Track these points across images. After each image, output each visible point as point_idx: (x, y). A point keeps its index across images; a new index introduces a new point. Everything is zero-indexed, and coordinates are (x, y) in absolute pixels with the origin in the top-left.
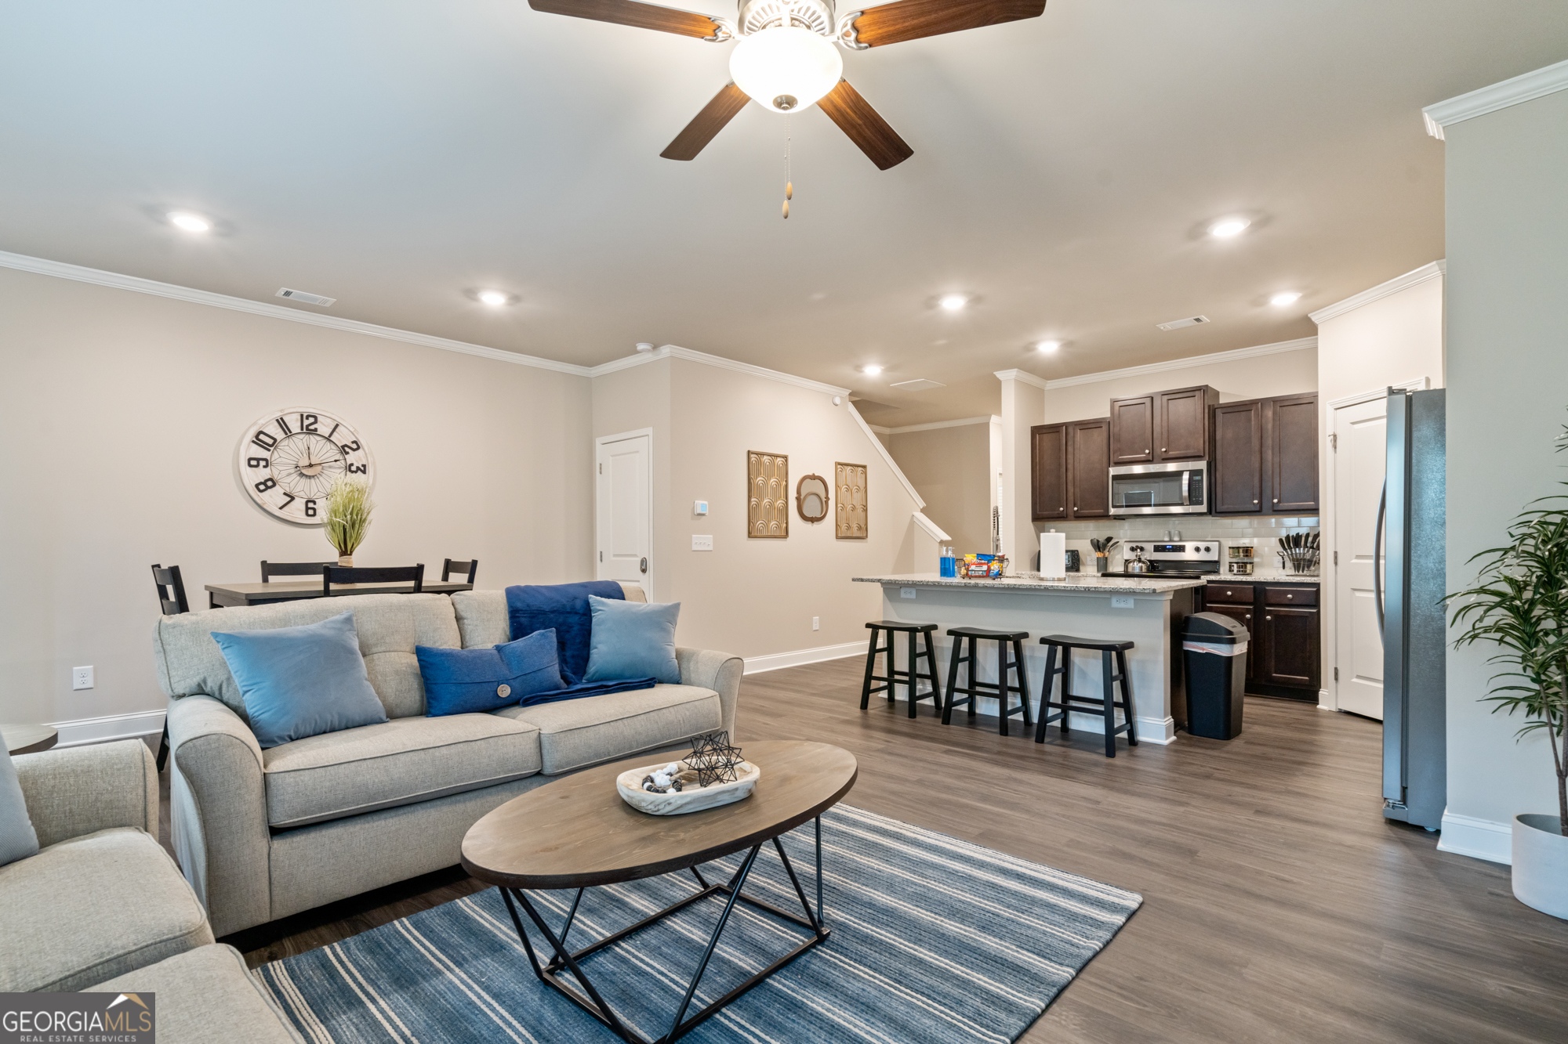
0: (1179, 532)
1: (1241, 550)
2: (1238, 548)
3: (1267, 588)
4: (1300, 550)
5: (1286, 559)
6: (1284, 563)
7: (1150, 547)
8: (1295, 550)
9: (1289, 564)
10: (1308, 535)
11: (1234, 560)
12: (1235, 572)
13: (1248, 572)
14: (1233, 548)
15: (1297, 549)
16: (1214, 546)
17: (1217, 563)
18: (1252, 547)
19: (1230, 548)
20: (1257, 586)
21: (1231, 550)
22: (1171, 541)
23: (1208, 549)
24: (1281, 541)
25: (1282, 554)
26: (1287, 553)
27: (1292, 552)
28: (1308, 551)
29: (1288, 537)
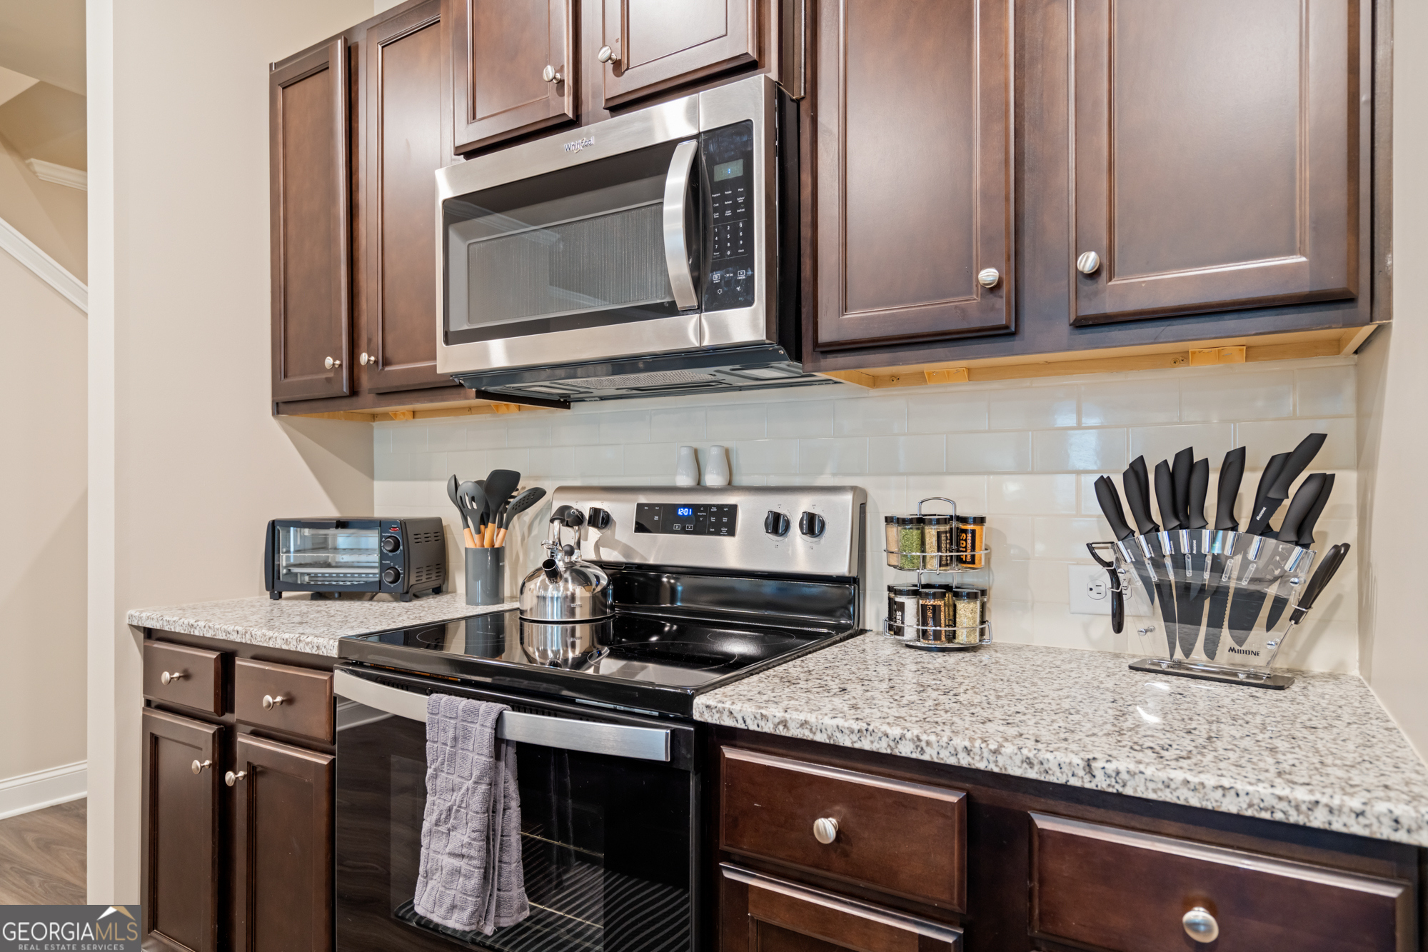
0: (727, 453)
1: (931, 533)
2: (921, 521)
3: (1044, 823)
4: (1196, 537)
5: (1128, 573)
6: (1118, 599)
7: (623, 511)
8: (1175, 541)
9: (1138, 603)
10: (1235, 462)
11: (909, 579)
12: (910, 634)
13: (963, 637)
14: (902, 522)
15: (1183, 534)
16: (839, 511)
17: (851, 584)
18: (980, 521)
19: (889, 520)
20: (984, 795)
21: (894, 530)
22: (699, 487)
23: (813, 525)
24: (1104, 487)
25: (1107, 555)
26: (1137, 551)
27: (1157, 547)
28: (1240, 547)
29: (1136, 471)
